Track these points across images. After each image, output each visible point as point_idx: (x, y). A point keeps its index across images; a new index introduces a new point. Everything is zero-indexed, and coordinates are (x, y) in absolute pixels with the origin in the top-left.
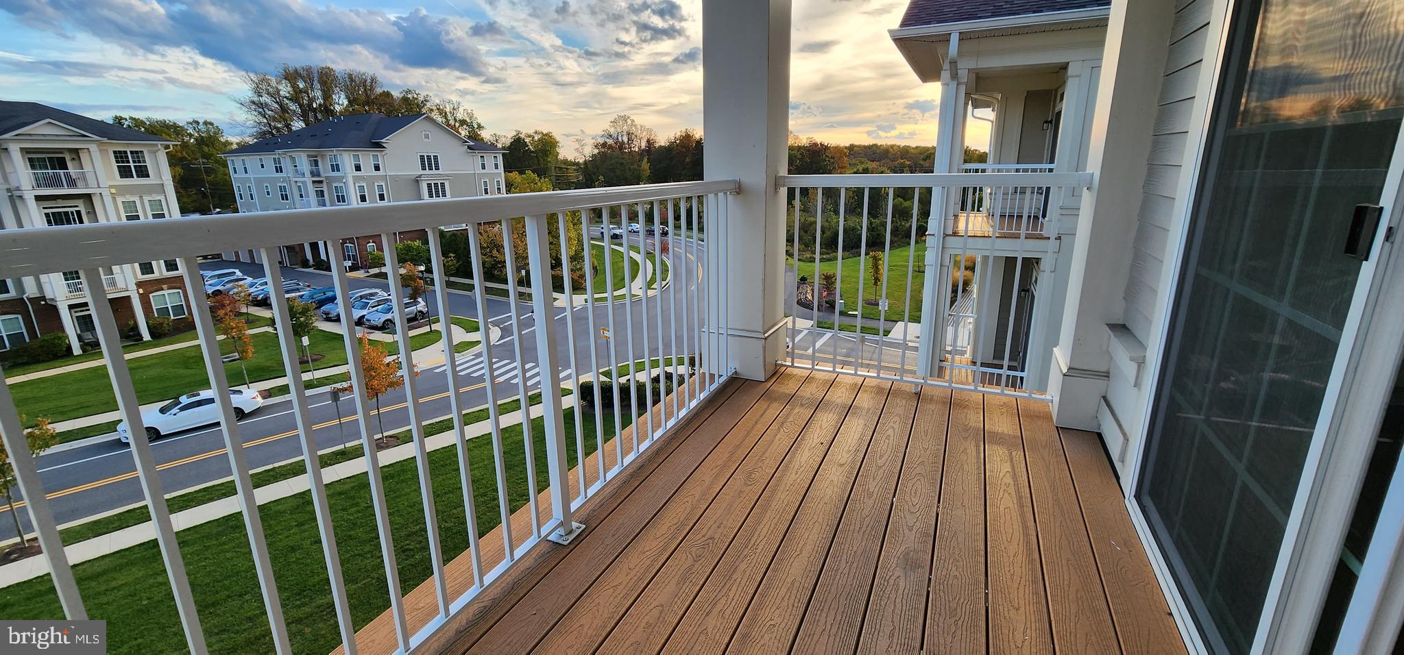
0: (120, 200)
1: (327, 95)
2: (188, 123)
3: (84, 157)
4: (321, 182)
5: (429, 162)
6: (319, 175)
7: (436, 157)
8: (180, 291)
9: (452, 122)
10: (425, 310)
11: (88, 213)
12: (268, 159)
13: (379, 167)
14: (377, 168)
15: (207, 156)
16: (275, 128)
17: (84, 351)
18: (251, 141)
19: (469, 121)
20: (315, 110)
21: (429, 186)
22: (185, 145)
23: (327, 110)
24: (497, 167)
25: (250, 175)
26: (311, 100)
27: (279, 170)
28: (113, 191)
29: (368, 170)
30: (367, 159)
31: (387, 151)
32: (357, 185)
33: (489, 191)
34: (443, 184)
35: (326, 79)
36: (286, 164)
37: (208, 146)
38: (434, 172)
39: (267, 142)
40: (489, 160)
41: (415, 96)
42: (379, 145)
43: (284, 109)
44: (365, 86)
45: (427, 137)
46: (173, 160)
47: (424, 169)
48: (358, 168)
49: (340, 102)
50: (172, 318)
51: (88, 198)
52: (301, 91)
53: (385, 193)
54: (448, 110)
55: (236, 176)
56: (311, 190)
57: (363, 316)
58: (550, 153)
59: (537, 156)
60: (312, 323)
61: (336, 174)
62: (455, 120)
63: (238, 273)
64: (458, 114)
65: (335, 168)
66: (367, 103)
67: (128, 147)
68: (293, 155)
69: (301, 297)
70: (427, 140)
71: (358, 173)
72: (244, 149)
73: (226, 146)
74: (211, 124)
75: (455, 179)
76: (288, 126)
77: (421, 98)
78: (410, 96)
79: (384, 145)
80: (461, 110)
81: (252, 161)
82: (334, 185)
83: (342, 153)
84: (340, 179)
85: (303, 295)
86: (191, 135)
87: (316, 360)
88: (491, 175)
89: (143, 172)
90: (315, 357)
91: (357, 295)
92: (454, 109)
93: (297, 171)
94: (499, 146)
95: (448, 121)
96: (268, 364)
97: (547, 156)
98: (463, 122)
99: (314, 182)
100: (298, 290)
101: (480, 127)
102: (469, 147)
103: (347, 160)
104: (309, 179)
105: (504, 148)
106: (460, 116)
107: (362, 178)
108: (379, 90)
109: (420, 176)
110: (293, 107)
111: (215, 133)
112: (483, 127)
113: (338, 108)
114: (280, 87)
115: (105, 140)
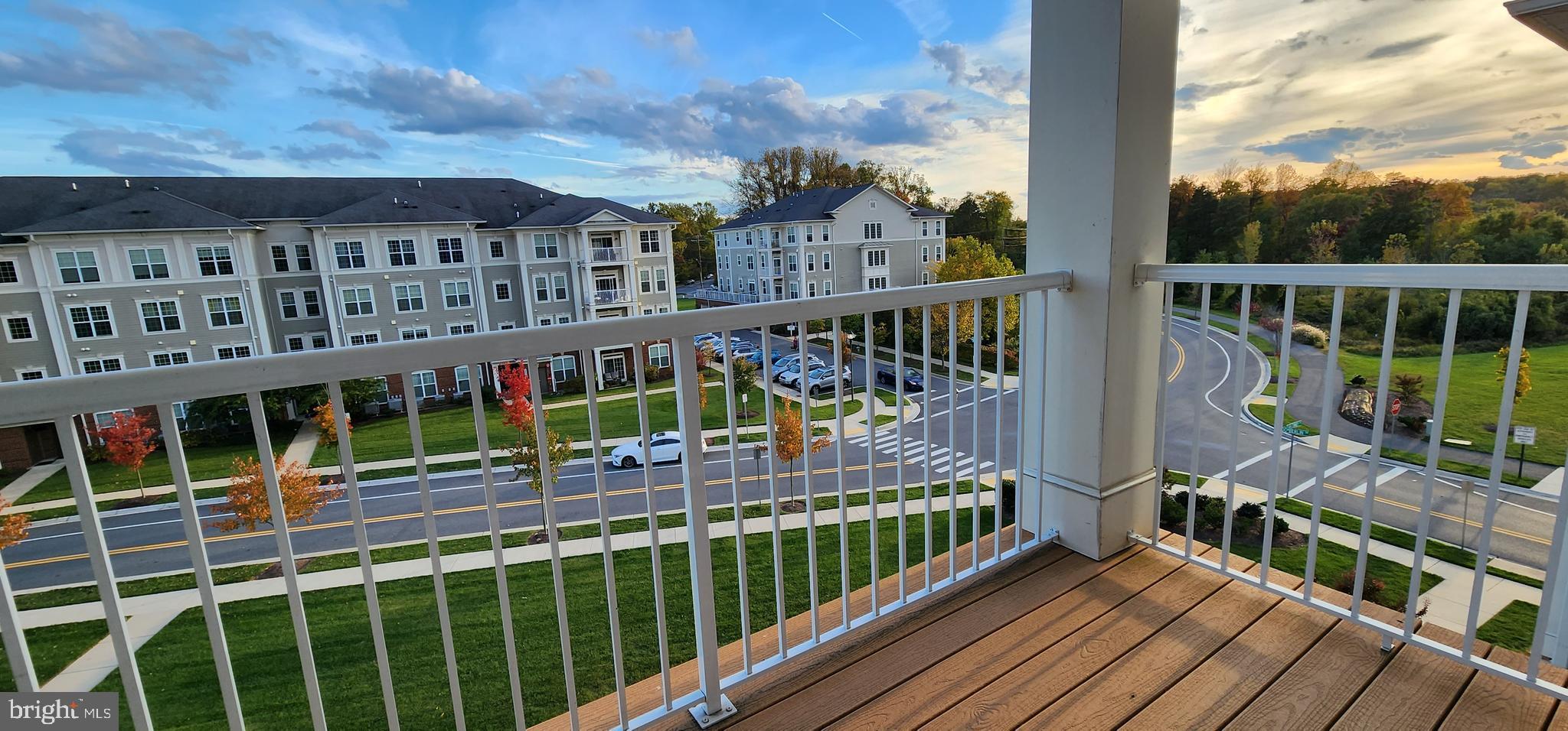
0: (640, 270)
1: (795, 174)
2: (695, 205)
3: (622, 235)
4: (779, 252)
5: (872, 230)
6: (778, 246)
7: (879, 225)
8: (667, 345)
9: (902, 189)
10: (849, 379)
11: (620, 280)
12: (742, 233)
13: (827, 237)
14: (826, 238)
15: (704, 232)
16: (753, 204)
17: (605, 387)
18: (734, 217)
19: (918, 186)
20: (784, 187)
21: (870, 254)
22: (691, 223)
23: (794, 186)
24: (938, 232)
25: (729, 248)
26: (782, 179)
27: (749, 242)
28: (636, 263)
29: (818, 240)
30: (818, 229)
31: (836, 221)
32: (807, 254)
33: (928, 258)
34: (883, 253)
35: (796, 159)
36: (755, 237)
37: (705, 223)
38: (877, 240)
39: (748, 217)
40: (932, 226)
41: (871, 166)
42: (830, 217)
43: (761, 188)
44: (827, 161)
45: (873, 205)
46: (675, 238)
47: (867, 237)
48: (810, 239)
49: (805, 177)
50: (661, 367)
51: (621, 268)
52: (776, 171)
53: (830, 261)
54: (899, 177)
55: (719, 248)
56: (771, 259)
57: (796, 380)
58: (1002, 215)
59: (986, 220)
60: (753, 382)
61: (792, 244)
62: (905, 186)
64: (909, 181)
65: (792, 239)
66: (827, 177)
67: (648, 228)
68: (761, 228)
69: (750, 357)
70: (873, 209)
71: (810, 244)
72: (731, 224)
73: (718, 223)
74: (710, 205)
75: (896, 246)
76: (762, 202)
77: (875, 168)
78: (865, 166)
79: (834, 216)
80: (912, 175)
81: (731, 234)
82: (789, 254)
83: (798, 225)
84: (794, 249)
85: (752, 355)
86: (695, 215)
87: (752, 416)
88: (932, 242)
89: (656, 249)
90: (752, 414)
91: (794, 359)
92: (905, 175)
93: (762, 243)
94: (948, 210)
95: (897, 188)
96: (717, 415)
97: (998, 218)
98: (913, 188)
99: (773, 252)
100: (749, 350)
101: (929, 191)
102: (913, 214)
103: (801, 230)
104: (770, 250)
105: (951, 213)
106: (910, 182)
107: (813, 248)
108: (839, 163)
109: (863, 245)
110: (768, 185)
111: (711, 212)
112: (932, 192)
113: (803, 183)
114: (761, 169)
115: (636, 223)
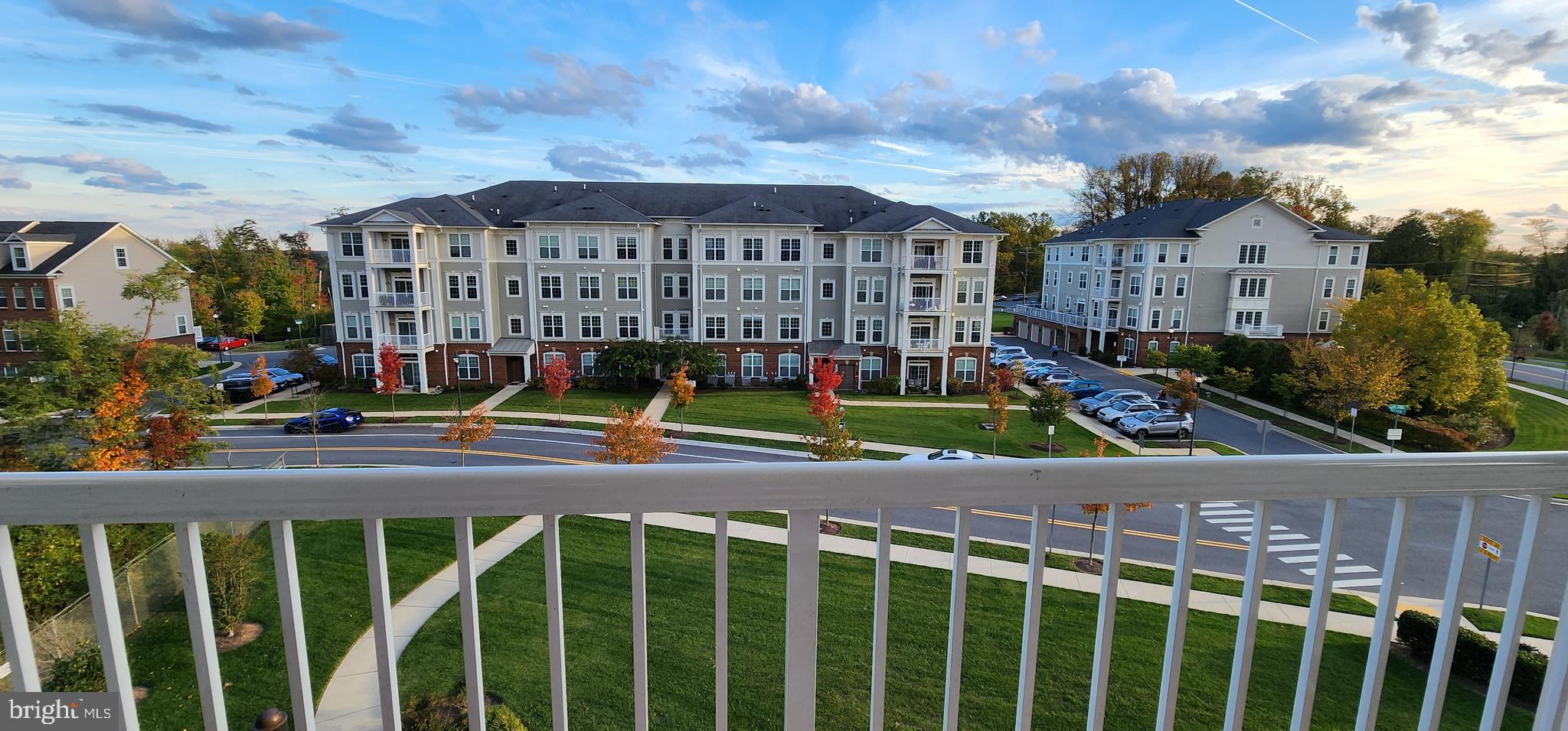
0: (958, 280)
1: (1155, 183)
2: (1029, 215)
3: (945, 244)
4: (1120, 272)
5: (1252, 253)
6: (1120, 265)
7: (1263, 248)
8: (976, 359)
9: (1304, 203)
10: (1190, 429)
11: (936, 289)
12: (1078, 248)
13: (1186, 258)
14: (1184, 259)
15: (1035, 244)
16: (1097, 217)
17: (906, 393)
18: (1072, 229)
19: (1332, 200)
20: (1139, 198)
21: (1244, 281)
22: (1022, 234)
23: (1151, 197)
24: (1354, 261)
25: (1060, 262)
26: (1138, 188)
27: (1085, 258)
28: (956, 273)
29: (1173, 261)
30: (1174, 249)
31: (1201, 240)
32: (1156, 277)
33: (1332, 293)
34: (1263, 282)
35: (1159, 166)
36: (1093, 254)
37: (1038, 234)
38: (1256, 265)
39: (1089, 230)
40: (1345, 252)
41: (1261, 175)
42: (1194, 234)
43: (1109, 197)
44: (1200, 169)
45: (1257, 223)
46: (1002, 248)
47: (1242, 261)
48: (1162, 259)
49: (1169, 187)
50: (965, 381)
51: (940, 276)
52: (1131, 180)
53: (1185, 287)
54: (1302, 189)
55: (1048, 262)
56: (1108, 279)
57: (1118, 419)
58: (1469, 242)
59: (1440, 247)
60: (1064, 414)
61: (1138, 264)
62: (1310, 201)
63: (1024, 351)
64: (1317, 193)
65: (1138, 258)
66: (1198, 187)
67: (972, 237)
68: (1101, 244)
69: (1066, 384)
70: (1256, 227)
71: (1162, 264)
72: (1067, 237)
73: (1052, 235)
74: (1047, 215)
75: (1281, 276)
76: (1109, 214)
77: (1268, 176)
78: (1253, 175)
79: (1199, 234)
80: (1323, 187)
81: (1064, 249)
82: (1132, 275)
83: (1150, 242)
84: (1139, 270)
85: (1070, 383)
86: (1029, 225)
87: (1058, 451)
88: (1343, 273)
89: (978, 259)
90: (1058, 448)
91: (1119, 395)
92: (1312, 187)
93: (1100, 260)
94: (1375, 231)
95: (1298, 202)
96: (1016, 442)
97: (1461, 246)
98: (1321, 203)
99: (1113, 272)
100: (1066, 377)
101: (1347, 207)
102: (1317, 236)
103: (1151, 249)
104: (1109, 268)
105: (1380, 236)
106: (1318, 194)
107: (1164, 270)
108: (1215, 171)
109: (1235, 270)
110: (1118, 196)
111: (1047, 223)
112: (1353, 208)
113: (1163, 194)
114: (1111, 178)
115: (961, 233)
